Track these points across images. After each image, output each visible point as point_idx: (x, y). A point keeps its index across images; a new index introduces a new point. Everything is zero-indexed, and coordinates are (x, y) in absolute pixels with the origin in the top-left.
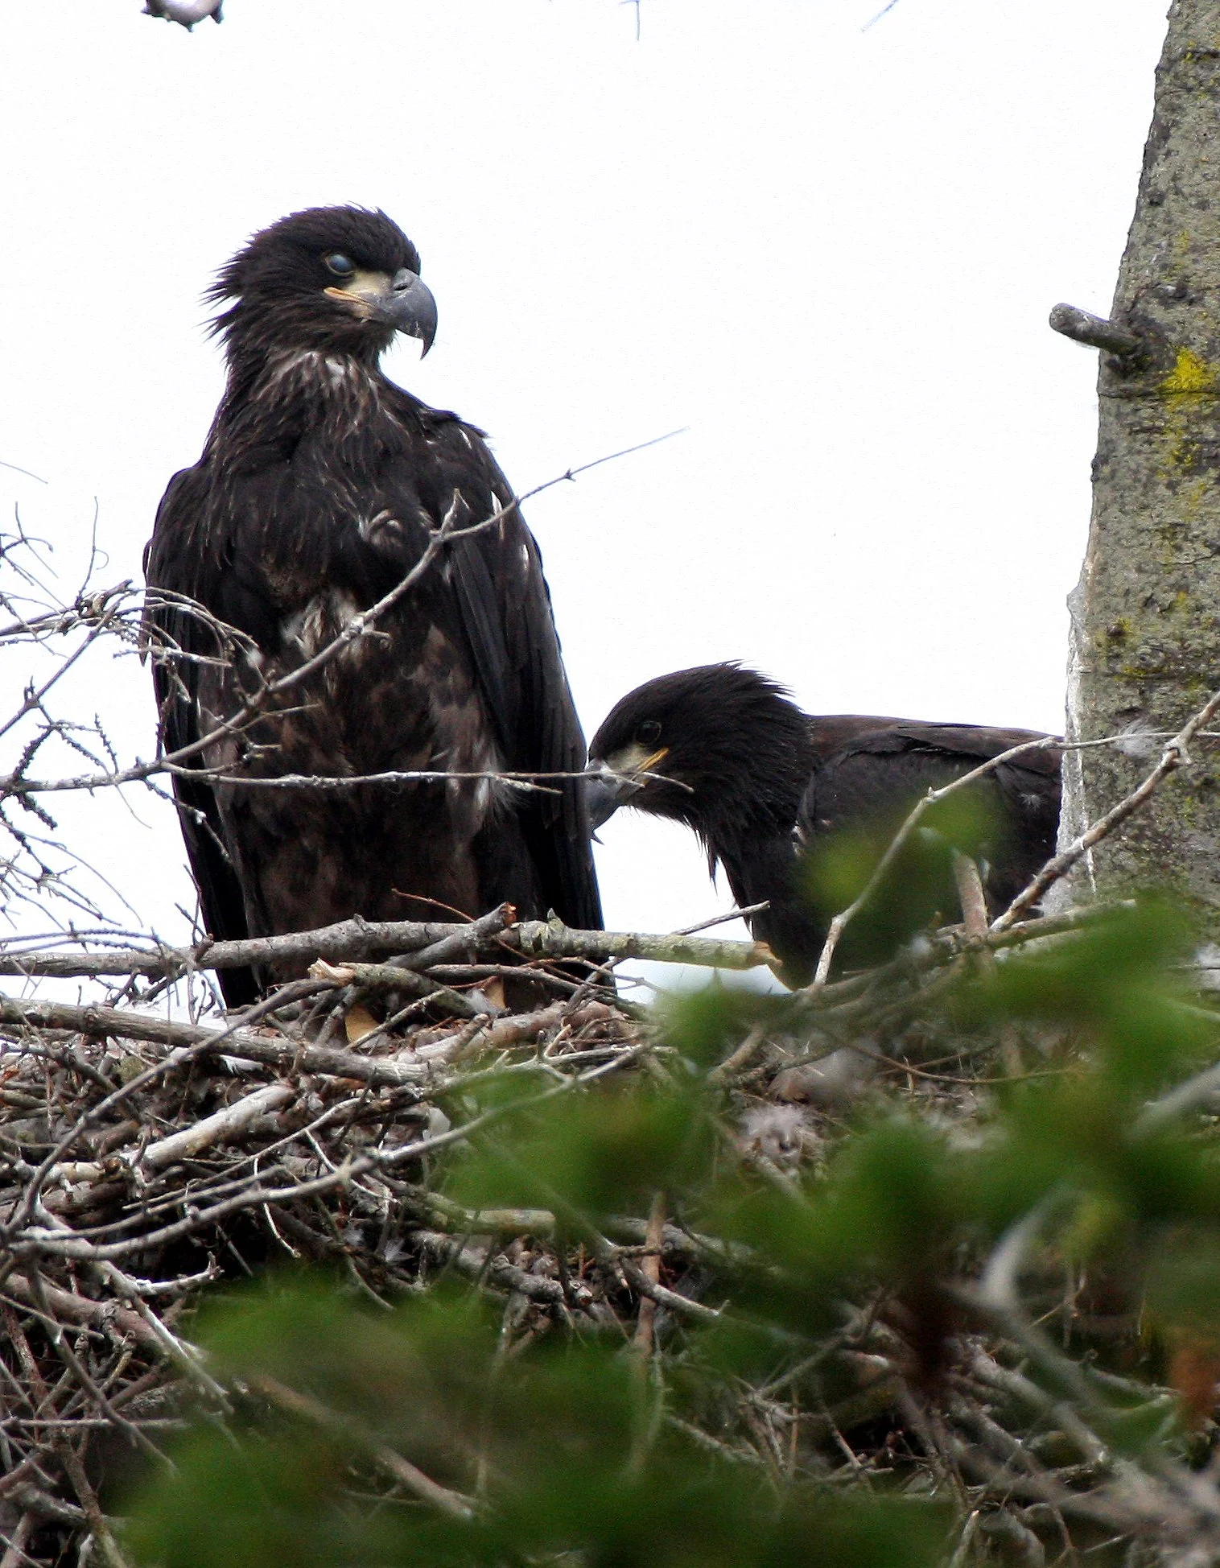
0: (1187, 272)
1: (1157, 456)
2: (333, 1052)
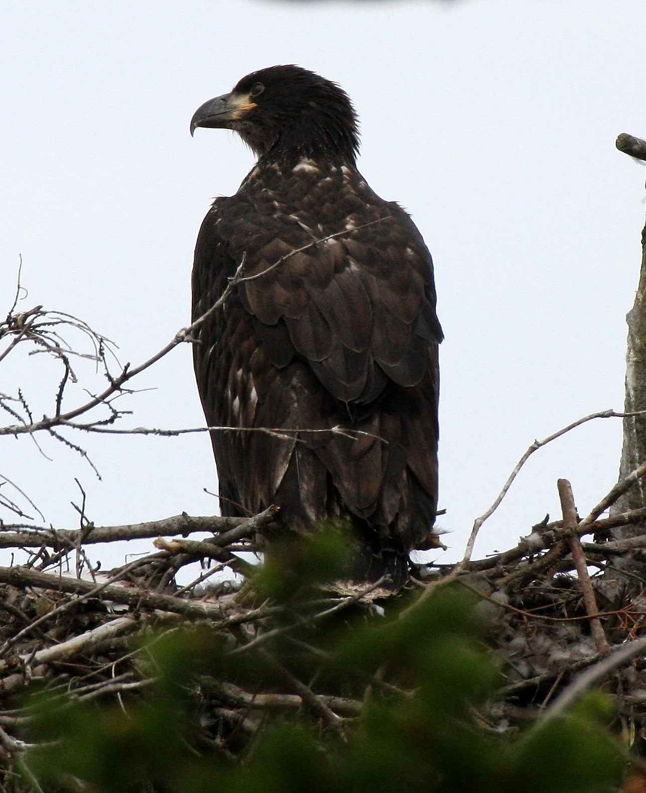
2: (166, 596)
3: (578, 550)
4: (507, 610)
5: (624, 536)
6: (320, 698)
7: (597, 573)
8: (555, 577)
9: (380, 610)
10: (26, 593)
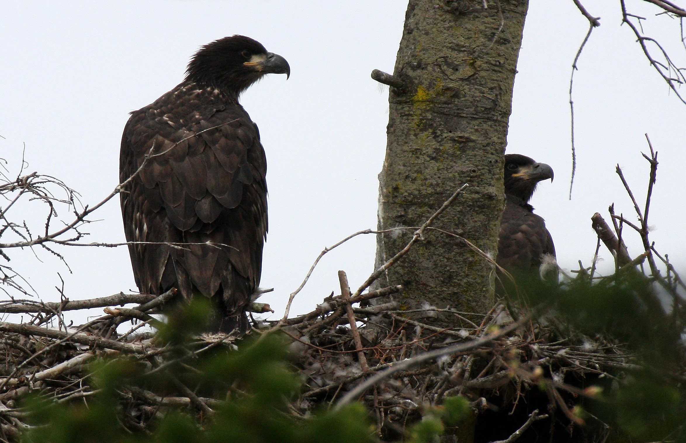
0: (421, 58)
1: (410, 125)
2: (111, 341)
3: (351, 312)
4: (310, 347)
5: (377, 304)
6: (201, 399)
7: (362, 325)
8: (337, 328)
9: (236, 347)
10: (30, 339)
